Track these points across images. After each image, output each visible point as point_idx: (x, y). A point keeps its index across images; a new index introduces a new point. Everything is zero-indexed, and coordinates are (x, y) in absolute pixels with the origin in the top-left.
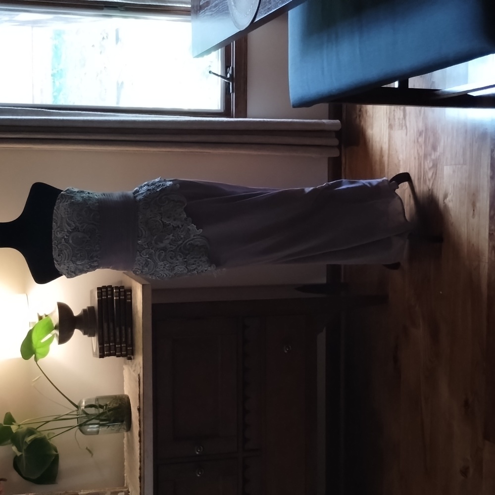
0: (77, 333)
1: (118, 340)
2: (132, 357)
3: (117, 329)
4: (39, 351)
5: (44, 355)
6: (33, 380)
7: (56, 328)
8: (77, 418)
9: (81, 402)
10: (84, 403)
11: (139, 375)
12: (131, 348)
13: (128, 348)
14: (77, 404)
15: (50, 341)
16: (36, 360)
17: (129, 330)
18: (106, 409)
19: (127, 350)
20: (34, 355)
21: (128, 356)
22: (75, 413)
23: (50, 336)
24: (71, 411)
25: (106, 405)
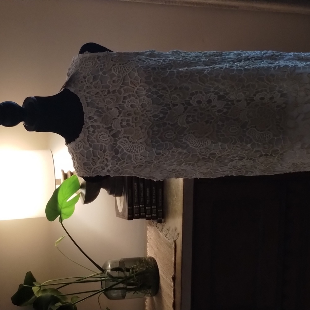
0: (103, 192)
1: (148, 201)
2: (163, 220)
3: (148, 190)
4: (64, 211)
5: (69, 215)
6: (57, 241)
7: (82, 187)
8: (101, 281)
9: (106, 265)
10: (110, 266)
11: (175, 241)
12: (162, 210)
13: (159, 211)
14: (101, 267)
15: (75, 200)
16: (61, 220)
17: (160, 192)
18: (133, 273)
19: (157, 213)
20: (59, 216)
21: (159, 218)
22: (99, 276)
23: (75, 195)
24: (95, 274)
25: (133, 269)
